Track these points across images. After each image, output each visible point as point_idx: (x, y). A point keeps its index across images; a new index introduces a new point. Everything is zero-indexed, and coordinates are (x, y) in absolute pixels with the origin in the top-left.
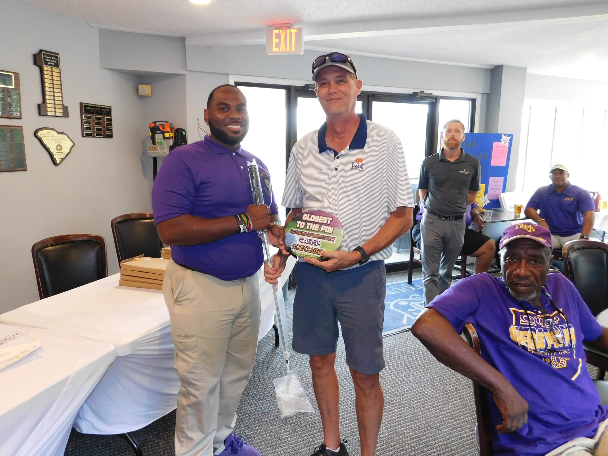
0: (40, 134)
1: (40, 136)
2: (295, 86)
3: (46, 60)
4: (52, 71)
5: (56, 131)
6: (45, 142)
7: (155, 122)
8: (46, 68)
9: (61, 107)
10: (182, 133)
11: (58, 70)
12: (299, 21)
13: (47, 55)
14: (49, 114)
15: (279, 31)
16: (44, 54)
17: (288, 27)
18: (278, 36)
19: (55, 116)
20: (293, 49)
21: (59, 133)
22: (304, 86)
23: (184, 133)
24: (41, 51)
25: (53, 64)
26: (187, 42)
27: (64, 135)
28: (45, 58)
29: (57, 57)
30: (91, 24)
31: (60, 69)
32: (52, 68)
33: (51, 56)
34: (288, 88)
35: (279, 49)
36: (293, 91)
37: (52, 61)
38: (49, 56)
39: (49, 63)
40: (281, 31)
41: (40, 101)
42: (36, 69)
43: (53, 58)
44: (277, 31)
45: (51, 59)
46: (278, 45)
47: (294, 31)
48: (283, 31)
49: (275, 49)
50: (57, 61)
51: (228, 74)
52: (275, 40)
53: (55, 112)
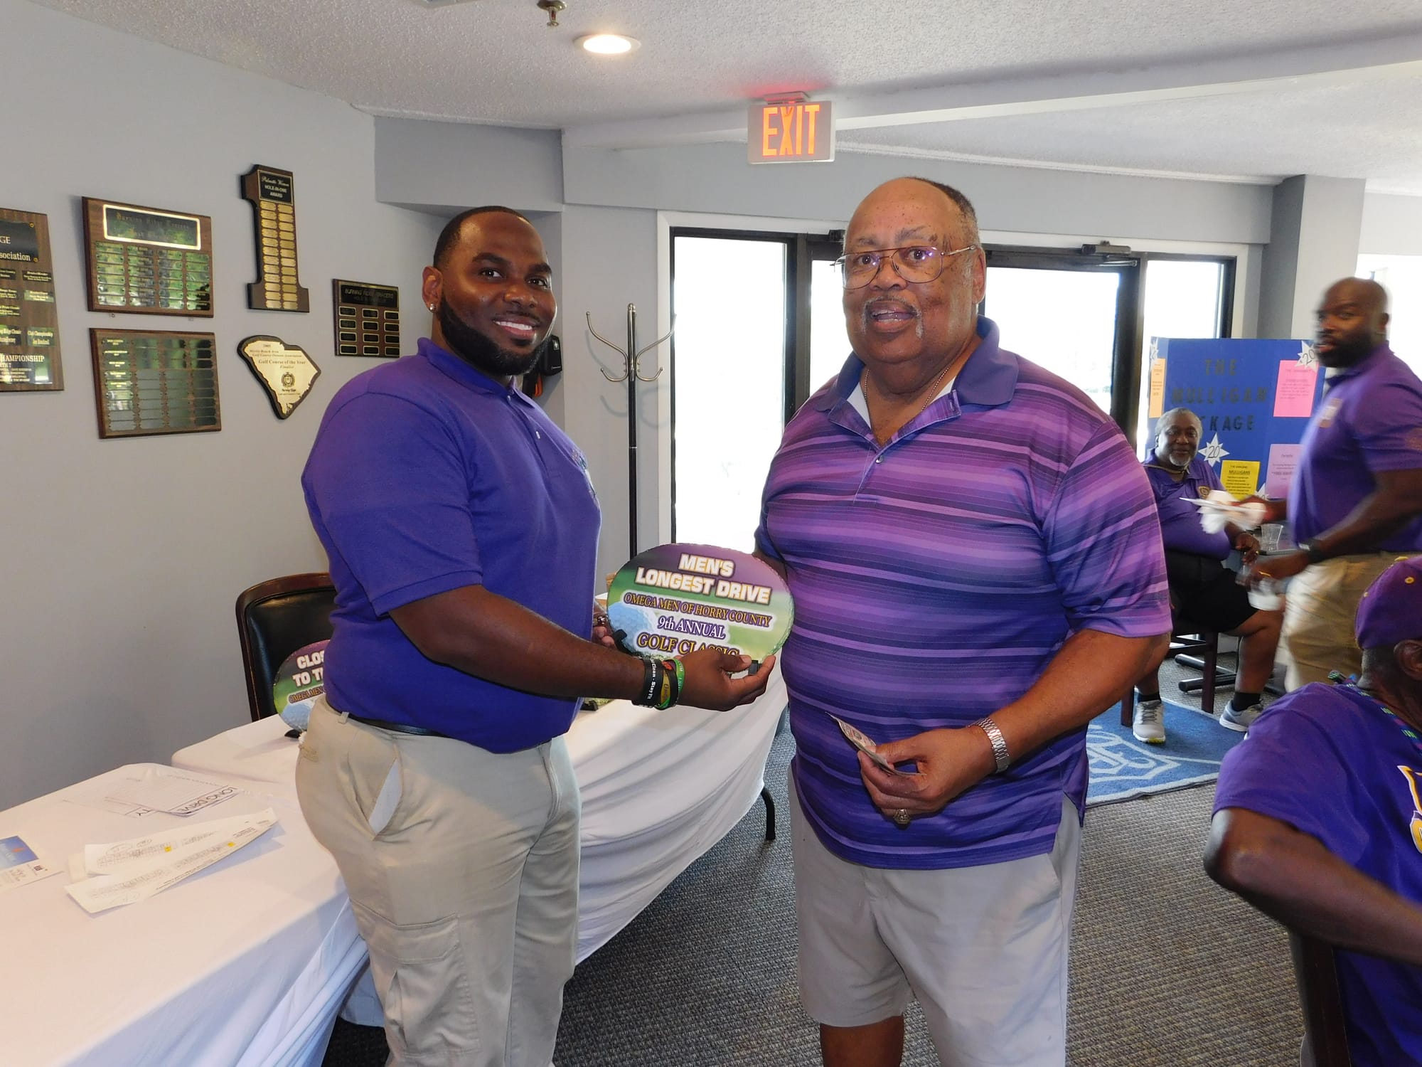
0: (249, 350)
1: (250, 355)
2: (807, 234)
3: (267, 187)
4: (277, 212)
5: (282, 342)
6: (260, 368)
8: (265, 204)
9: (294, 289)
10: (553, 344)
11: (289, 210)
12: (825, 86)
13: (268, 176)
14: (270, 305)
15: (779, 111)
16: (262, 175)
17: (800, 101)
18: (776, 121)
19: (282, 310)
20: (811, 150)
21: (288, 347)
22: (827, 233)
23: (556, 345)
24: (256, 167)
25: (280, 196)
26: (567, 140)
27: (300, 353)
28: (263, 183)
29: (287, 181)
30: (360, 107)
31: (293, 207)
32: (277, 205)
33: (276, 178)
34: (790, 240)
35: (778, 152)
36: (801, 245)
37: (277, 189)
38: (271, 178)
39: (272, 194)
40: (783, 109)
41: (251, 277)
42: (245, 208)
43: (280, 183)
44: (774, 110)
45: (277, 185)
46: (775, 142)
47: (812, 109)
48: (787, 108)
49: (767, 152)
50: (289, 189)
51: (656, 211)
52: (768, 131)
53: (282, 301)
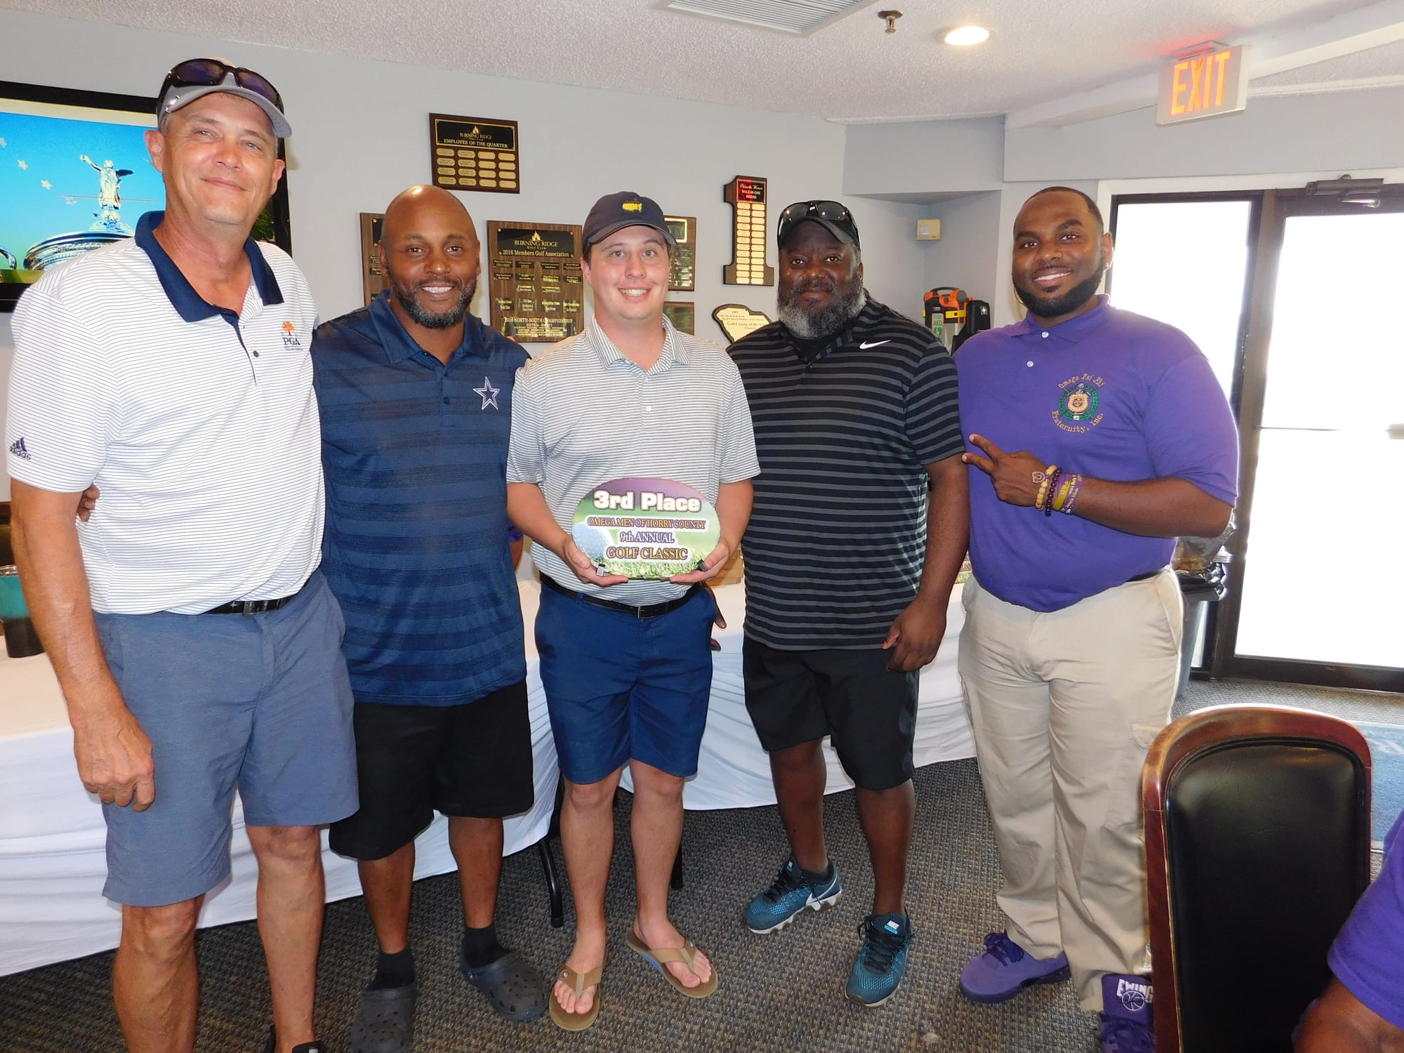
0: (719, 315)
1: (721, 318)
2: (1276, 190)
3: (743, 191)
4: (751, 210)
5: (747, 309)
6: (728, 328)
7: (935, 291)
8: (740, 205)
9: (762, 268)
10: (980, 310)
11: (762, 207)
12: (1238, 31)
13: (745, 183)
14: (739, 281)
15: (1190, 65)
16: (740, 183)
17: (1211, 50)
18: (1185, 76)
19: (750, 284)
20: (1218, 102)
21: (752, 313)
22: (1304, 186)
23: (984, 310)
24: (737, 177)
25: (755, 197)
26: (1010, 124)
27: (763, 317)
28: (741, 189)
29: (762, 186)
30: (832, 120)
31: (766, 205)
32: (751, 204)
33: (752, 184)
34: (1256, 197)
35: (1186, 108)
36: (1268, 203)
37: (752, 192)
38: (748, 184)
39: (747, 196)
40: (1194, 64)
41: (728, 261)
42: (727, 208)
43: (755, 187)
44: (1184, 65)
45: (752, 190)
46: (1183, 99)
47: (1222, 57)
48: (1198, 60)
49: (1176, 110)
50: (762, 192)
51: (1097, 181)
52: (1177, 88)
53: (750, 278)
